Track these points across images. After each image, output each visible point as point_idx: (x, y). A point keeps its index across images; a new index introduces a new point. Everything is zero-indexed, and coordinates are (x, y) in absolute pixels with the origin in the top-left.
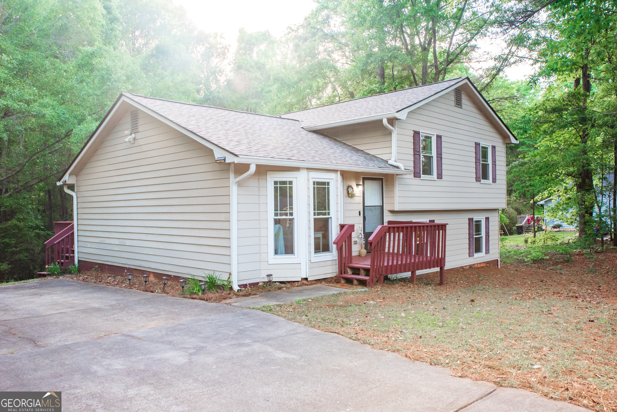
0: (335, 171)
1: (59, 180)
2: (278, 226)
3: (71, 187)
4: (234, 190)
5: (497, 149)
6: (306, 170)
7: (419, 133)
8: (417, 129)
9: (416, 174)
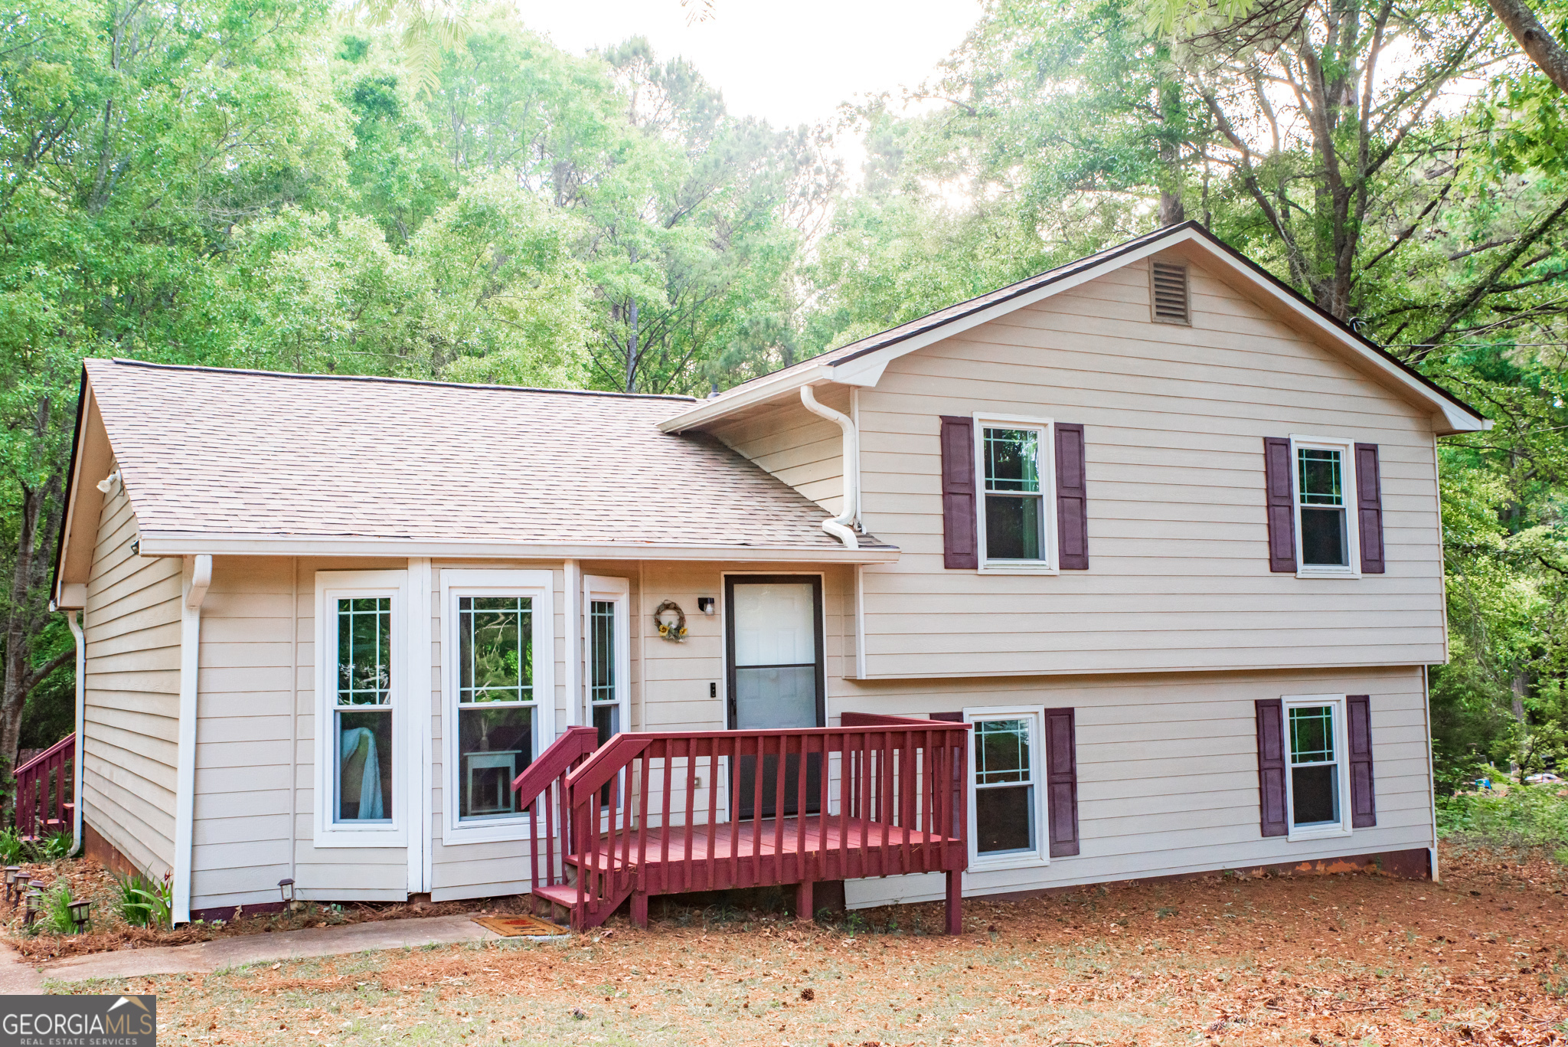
0: (557, 564)
2: (353, 735)
3: (78, 615)
4: (190, 630)
5: (1382, 455)
6: (427, 566)
7: (967, 423)
8: (958, 411)
9: (957, 557)
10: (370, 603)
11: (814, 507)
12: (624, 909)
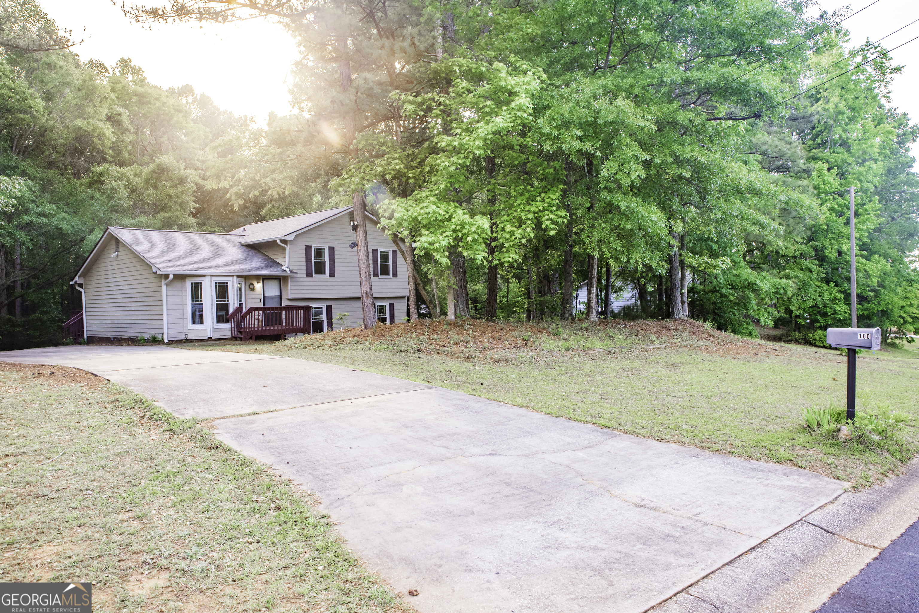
0: (233, 276)
1: (72, 281)
2: (195, 308)
3: (81, 285)
4: (164, 288)
5: (397, 252)
6: (209, 276)
7: (311, 247)
8: (308, 244)
9: (309, 274)
10: (198, 283)
11: (279, 263)
12: (251, 338)
